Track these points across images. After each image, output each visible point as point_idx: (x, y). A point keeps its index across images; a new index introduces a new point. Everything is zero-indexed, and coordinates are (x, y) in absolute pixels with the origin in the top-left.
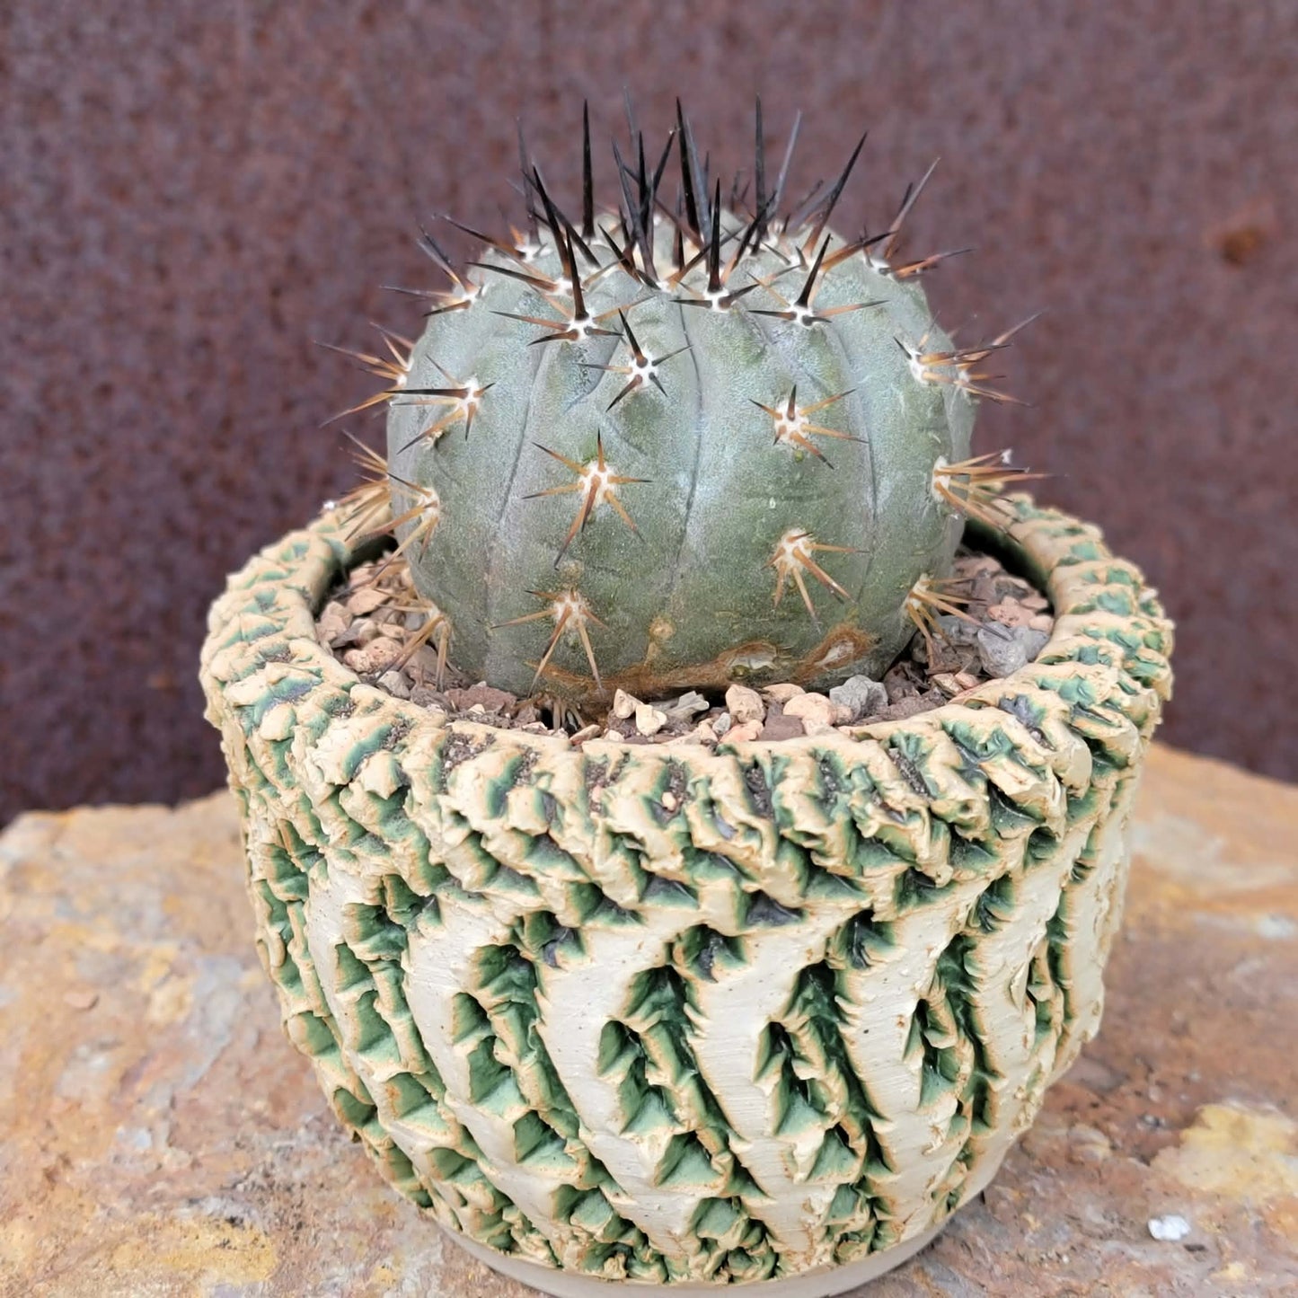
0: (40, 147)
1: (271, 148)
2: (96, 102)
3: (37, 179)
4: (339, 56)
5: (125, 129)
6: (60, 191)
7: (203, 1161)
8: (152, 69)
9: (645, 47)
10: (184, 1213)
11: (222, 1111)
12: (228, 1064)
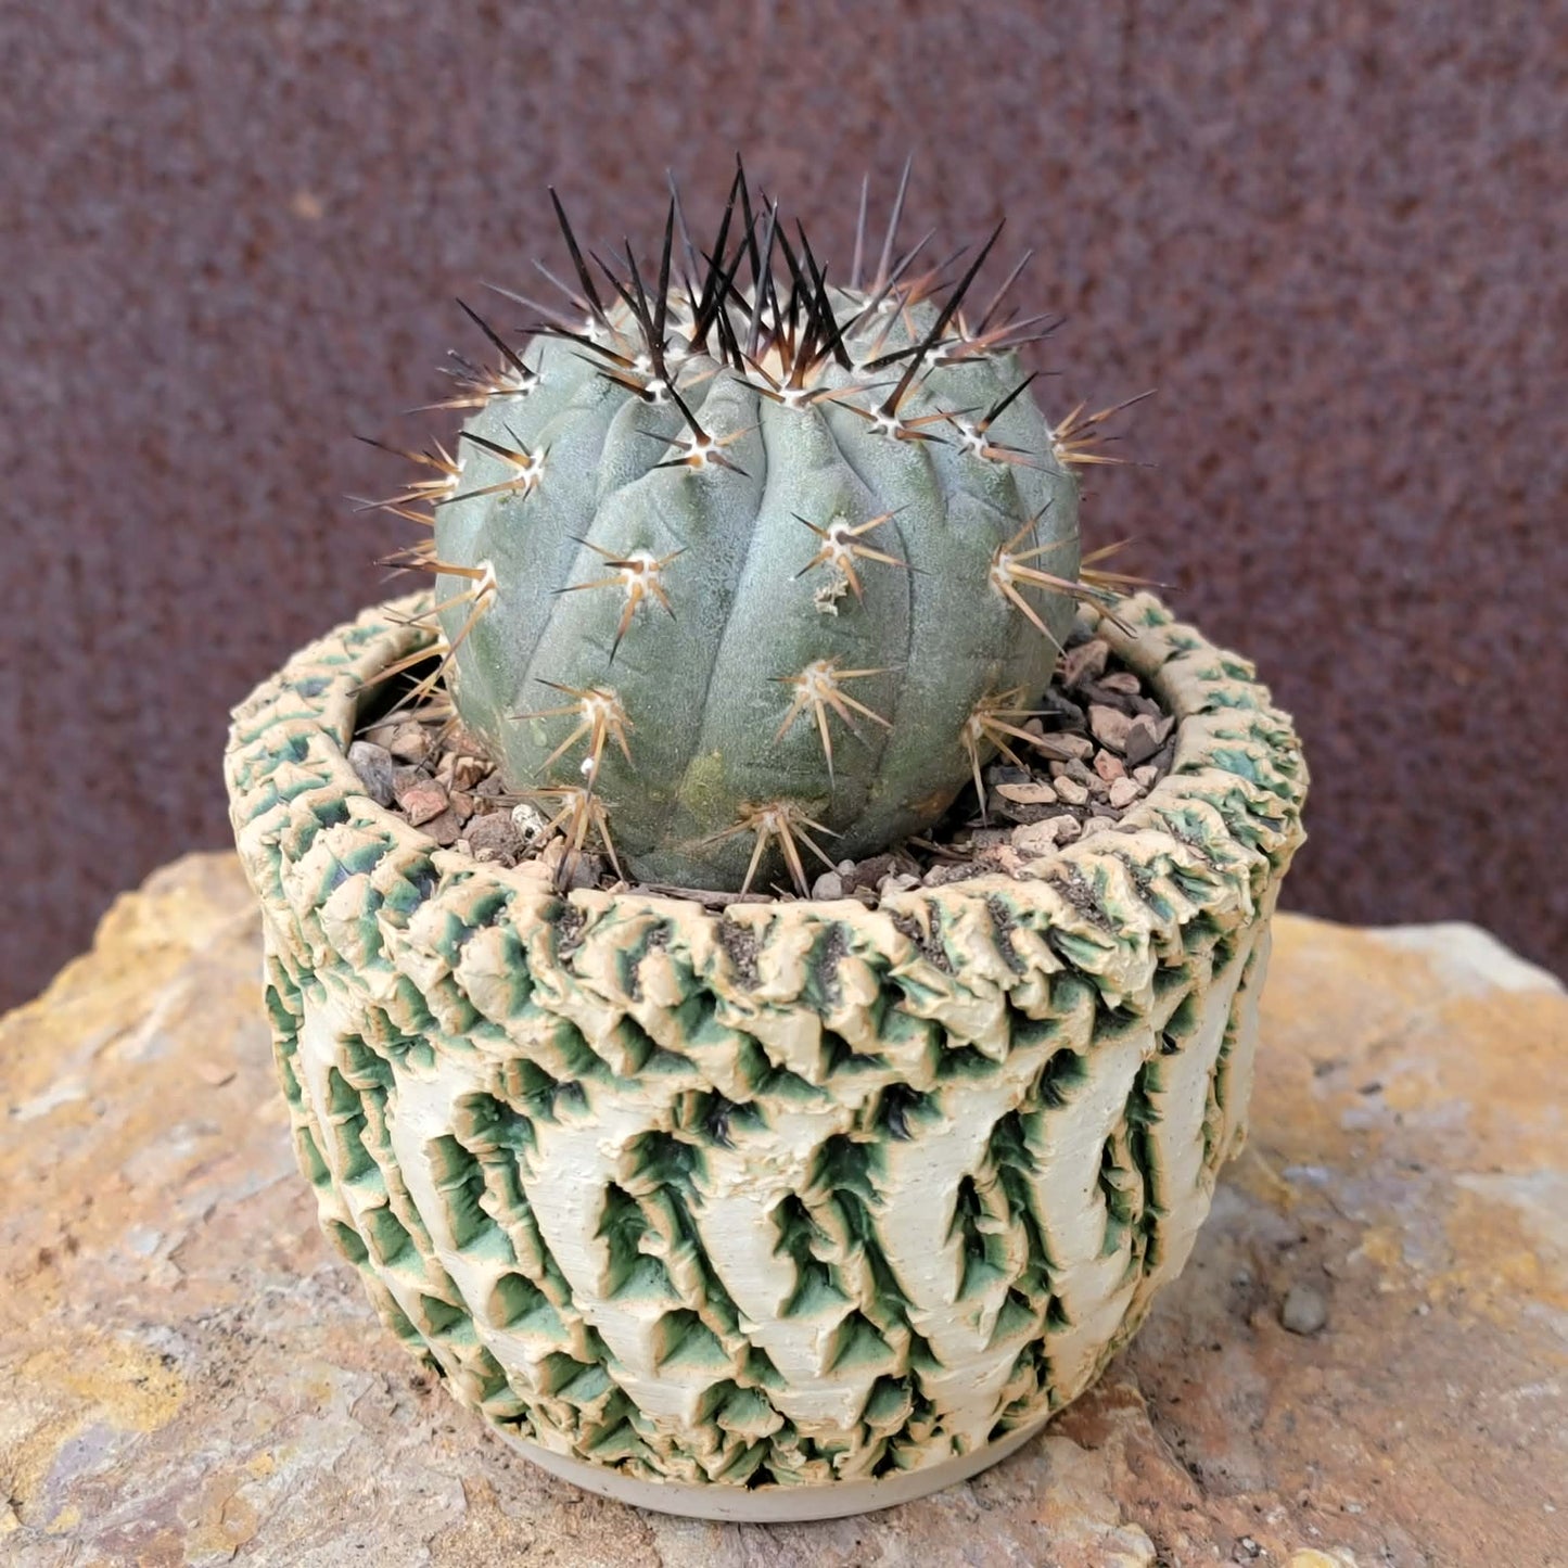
0: (528, 111)
1: (784, 142)
2: (593, 67)
3: (524, 146)
4: (873, 42)
5: (622, 100)
6: (547, 163)
7: (190, 1285)
8: (658, 37)
9: (1253, 71)
10: (127, 1337)
11: (247, 1235)
12: (294, 1186)
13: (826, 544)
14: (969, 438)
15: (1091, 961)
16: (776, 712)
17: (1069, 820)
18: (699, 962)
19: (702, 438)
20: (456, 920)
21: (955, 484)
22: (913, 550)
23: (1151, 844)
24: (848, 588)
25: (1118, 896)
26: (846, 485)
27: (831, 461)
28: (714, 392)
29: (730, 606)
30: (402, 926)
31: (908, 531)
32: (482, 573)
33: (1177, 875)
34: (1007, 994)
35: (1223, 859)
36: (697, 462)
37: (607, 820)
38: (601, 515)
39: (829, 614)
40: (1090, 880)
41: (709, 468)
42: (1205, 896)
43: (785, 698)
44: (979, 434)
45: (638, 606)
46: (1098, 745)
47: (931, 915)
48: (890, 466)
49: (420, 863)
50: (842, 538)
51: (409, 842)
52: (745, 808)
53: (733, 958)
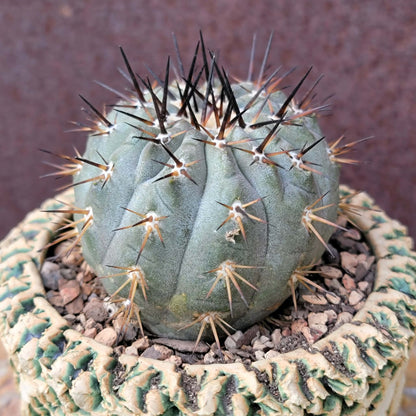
13: (231, 211)
14: (294, 160)
15: (341, 390)
16: (208, 280)
17: (332, 312)
18: (171, 395)
19: (179, 164)
20: (72, 366)
21: (287, 181)
22: (269, 211)
23: (367, 332)
24: (240, 232)
25: (353, 361)
26: (240, 185)
27: (234, 174)
28: (185, 140)
29: (190, 235)
30: (49, 368)
31: (267, 203)
32: (87, 212)
33: (378, 346)
34: (305, 410)
35: (397, 336)
36: (177, 174)
37: (140, 312)
38: (135, 193)
39: (231, 242)
40: (341, 351)
41: (181, 176)
42: (389, 354)
43: (212, 274)
44: (298, 159)
45: (150, 235)
46: (344, 272)
47: (273, 371)
48: (260, 175)
49: (59, 335)
50: (238, 209)
51: (57, 322)
52: (196, 315)
53: (187, 393)
